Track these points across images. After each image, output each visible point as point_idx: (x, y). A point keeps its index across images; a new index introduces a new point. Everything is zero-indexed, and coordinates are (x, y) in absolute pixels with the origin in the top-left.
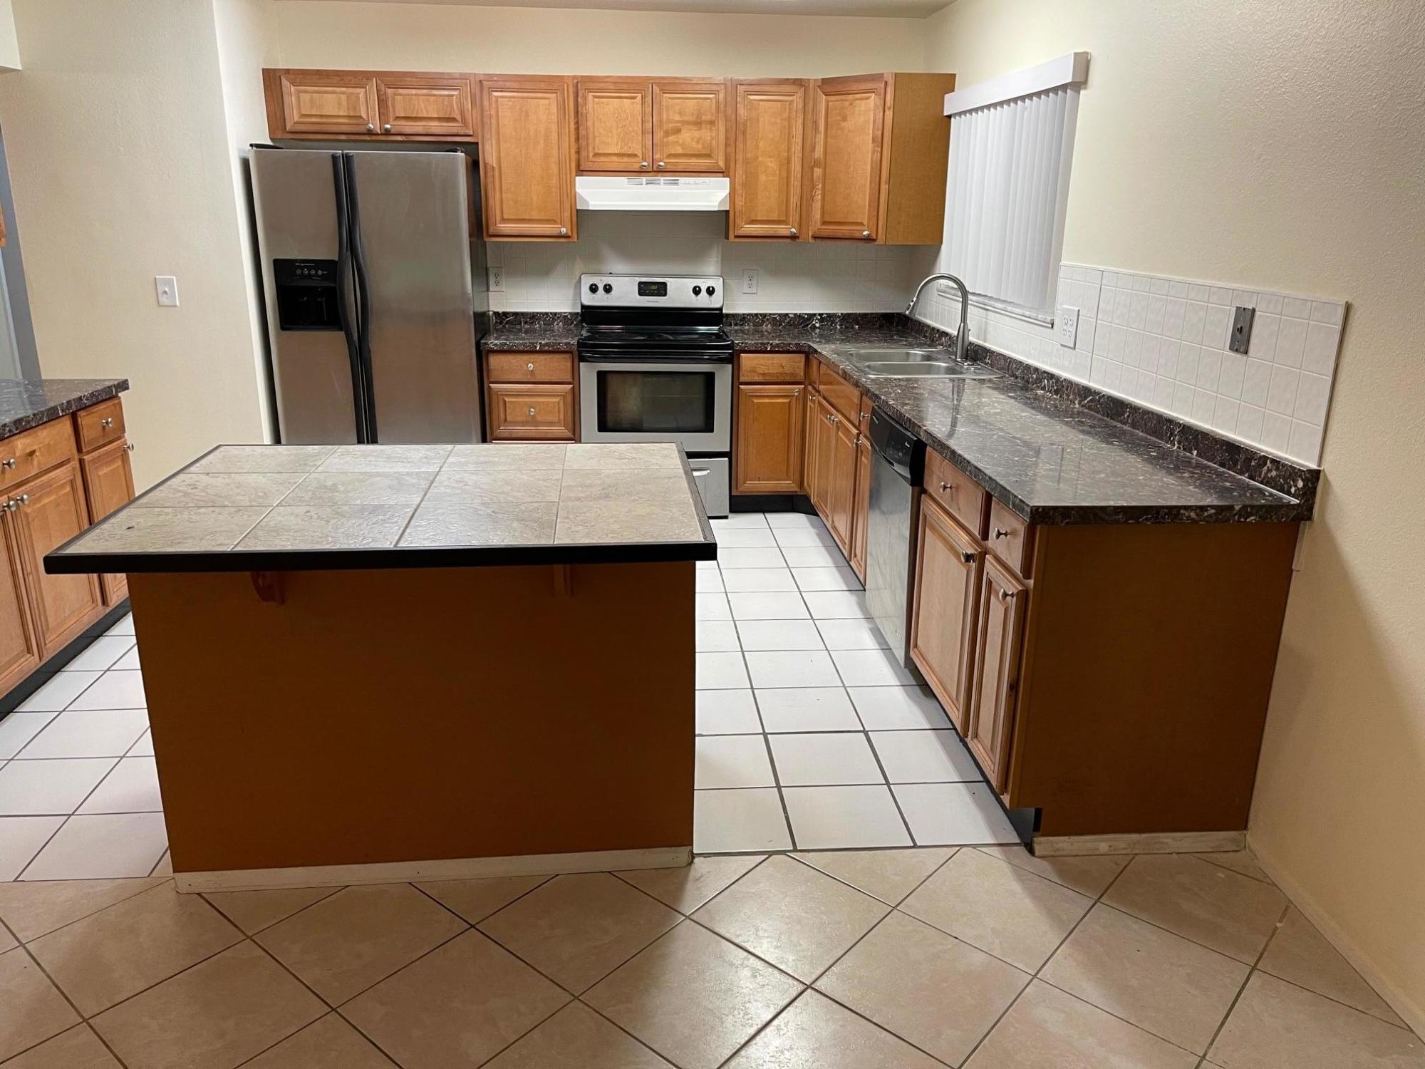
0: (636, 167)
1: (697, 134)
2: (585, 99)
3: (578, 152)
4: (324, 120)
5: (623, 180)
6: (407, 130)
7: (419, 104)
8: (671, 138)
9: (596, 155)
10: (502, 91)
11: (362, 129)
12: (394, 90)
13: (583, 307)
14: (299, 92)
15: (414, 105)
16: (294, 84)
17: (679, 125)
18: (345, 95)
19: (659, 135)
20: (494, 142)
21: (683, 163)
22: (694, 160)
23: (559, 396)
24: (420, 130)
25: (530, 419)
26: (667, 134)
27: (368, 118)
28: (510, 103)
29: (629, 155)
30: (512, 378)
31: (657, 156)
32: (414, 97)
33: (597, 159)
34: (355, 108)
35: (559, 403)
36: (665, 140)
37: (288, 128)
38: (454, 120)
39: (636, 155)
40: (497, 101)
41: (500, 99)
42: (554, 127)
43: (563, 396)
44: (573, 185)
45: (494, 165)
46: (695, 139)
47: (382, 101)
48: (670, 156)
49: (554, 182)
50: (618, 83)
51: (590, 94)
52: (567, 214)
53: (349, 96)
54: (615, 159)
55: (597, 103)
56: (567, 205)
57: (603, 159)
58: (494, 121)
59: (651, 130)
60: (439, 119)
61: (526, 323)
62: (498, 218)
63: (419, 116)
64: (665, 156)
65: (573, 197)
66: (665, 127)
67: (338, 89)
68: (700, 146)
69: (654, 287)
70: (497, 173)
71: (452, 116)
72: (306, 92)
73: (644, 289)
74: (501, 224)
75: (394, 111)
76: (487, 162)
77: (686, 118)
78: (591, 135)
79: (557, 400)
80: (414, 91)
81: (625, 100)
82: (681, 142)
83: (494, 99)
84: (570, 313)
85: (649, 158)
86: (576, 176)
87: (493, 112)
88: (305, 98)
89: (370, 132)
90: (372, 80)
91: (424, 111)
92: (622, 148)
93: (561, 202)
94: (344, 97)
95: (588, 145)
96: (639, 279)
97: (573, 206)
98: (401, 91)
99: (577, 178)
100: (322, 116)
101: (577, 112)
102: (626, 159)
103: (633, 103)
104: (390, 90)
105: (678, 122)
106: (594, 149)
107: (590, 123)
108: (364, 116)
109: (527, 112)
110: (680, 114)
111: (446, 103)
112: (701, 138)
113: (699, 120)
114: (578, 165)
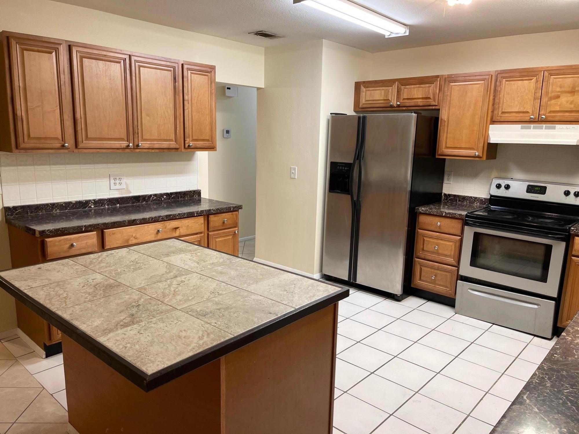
0: (527, 119)
1: (571, 98)
2: (501, 82)
3: (493, 112)
4: (374, 102)
5: (519, 126)
6: (407, 104)
7: (414, 92)
8: (553, 102)
9: (503, 113)
10: (455, 82)
11: (388, 105)
12: (404, 86)
13: (491, 196)
14: (366, 90)
15: (412, 93)
16: (365, 87)
17: (559, 93)
18: (384, 91)
19: (545, 100)
20: (447, 109)
21: (559, 116)
22: (567, 114)
23: (452, 242)
24: (412, 104)
25: (435, 251)
26: (551, 99)
27: (392, 100)
28: (458, 88)
29: (524, 112)
30: (430, 228)
31: (542, 112)
32: (412, 89)
33: (504, 115)
34: (387, 96)
35: (452, 246)
36: (549, 103)
37: (360, 106)
38: (429, 98)
39: (528, 112)
40: (452, 88)
41: (453, 86)
42: (480, 99)
43: (455, 242)
44: (487, 130)
45: (446, 120)
46: (569, 102)
47: (399, 92)
48: (551, 112)
49: (476, 128)
50: (521, 72)
51: (504, 79)
52: (481, 145)
53: (385, 90)
54: (514, 114)
55: (507, 84)
56: (482, 141)
57: (507, 115)
58: (448, 98)
59: (540, 97)
60: (422, 98)
61: (459, 201)
62: (444, 146)
63: (414, 97)
64: (547, 112)
65: (487, 136)
66: (550, 95)
67: (381, 88)
68: (572, 106)
69: (537, 189)
70: (446, 124)
71: (429, 96)
72: (369, 90)
73: (531, 189)
74: (444, 149)
75: (403, 96)
76: (442, 118)
77: (564, 89)
78: (501, 102)
79: (451, 244)
80: (413, 86)
81: (525, 81)
82: (559, 103)
83: (450, 86)
84: (484, 199)
85: (536, 113)
86: (490, 124)
87: (449, 94)
88: (368, 93)
89: (392, 106)
90: (395, 83)
91: (416, 95)
92: (519, 108)
93: (479, 139)
94: (383, 91)
95: (499, 107)
96: (528, 183)
97: (486, 140)
98: (407, 87)
99: (490, 125)
100: (373, 100)
101: (495, 90)
102: (521, 115)
103: (530, 82)
104: (402, 87)
105: (559, 92)
106: (502, 109)
107: (501, 96)
108: (390, 99)
109: (466, 92)
110: (561, 87)
111: (426, 91)
112: (573, 101)
113: (574, 90)
114: (492, 118)
